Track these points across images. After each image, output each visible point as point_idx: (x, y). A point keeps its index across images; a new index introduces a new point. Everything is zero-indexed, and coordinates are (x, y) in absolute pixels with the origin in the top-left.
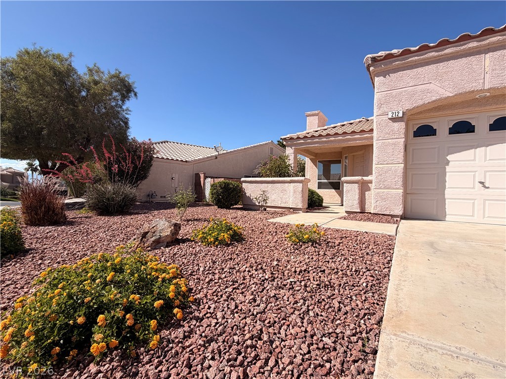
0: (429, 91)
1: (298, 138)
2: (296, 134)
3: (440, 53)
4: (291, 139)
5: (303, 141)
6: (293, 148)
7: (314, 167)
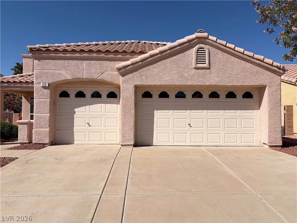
0: (60, 74)
3: (65, 55)
7: (27, 102)
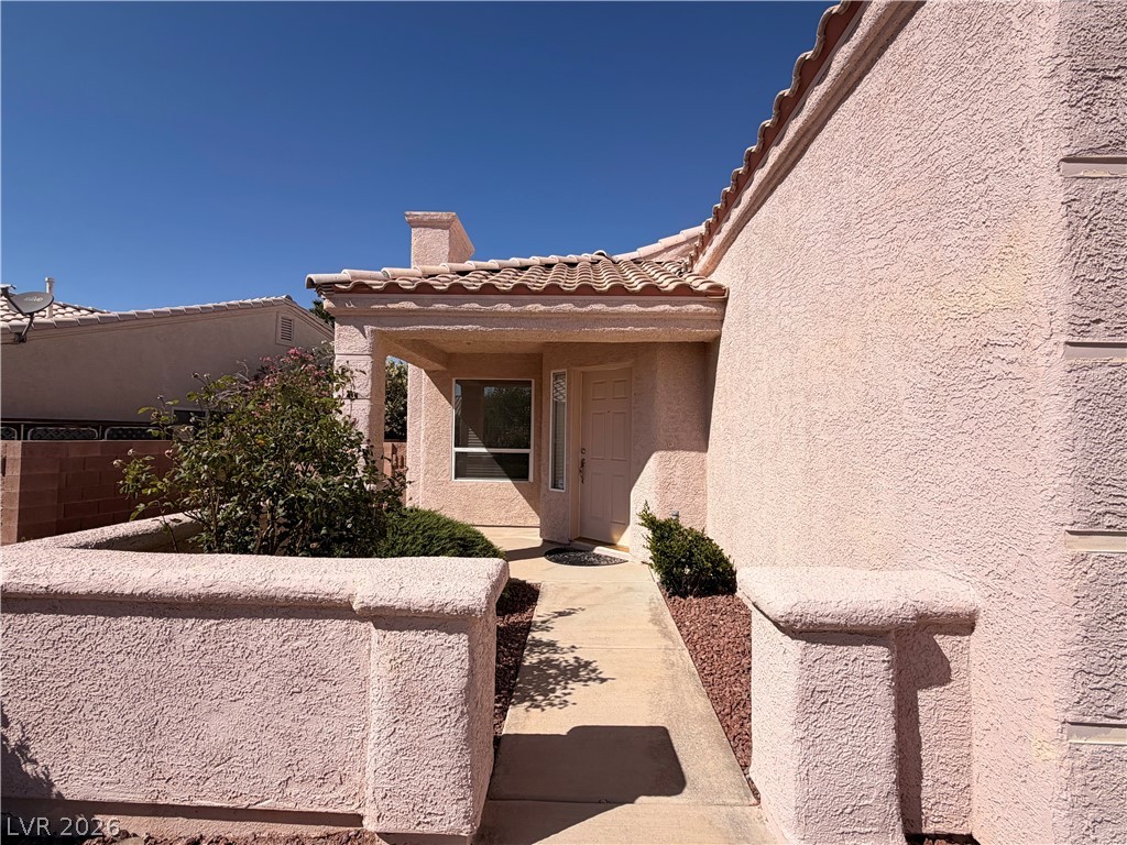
1: (393, 289)
2: (379, 274)
4: (360, 288)
5: (412, 305)
6: (368, 329)
7: (444, 401)
